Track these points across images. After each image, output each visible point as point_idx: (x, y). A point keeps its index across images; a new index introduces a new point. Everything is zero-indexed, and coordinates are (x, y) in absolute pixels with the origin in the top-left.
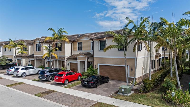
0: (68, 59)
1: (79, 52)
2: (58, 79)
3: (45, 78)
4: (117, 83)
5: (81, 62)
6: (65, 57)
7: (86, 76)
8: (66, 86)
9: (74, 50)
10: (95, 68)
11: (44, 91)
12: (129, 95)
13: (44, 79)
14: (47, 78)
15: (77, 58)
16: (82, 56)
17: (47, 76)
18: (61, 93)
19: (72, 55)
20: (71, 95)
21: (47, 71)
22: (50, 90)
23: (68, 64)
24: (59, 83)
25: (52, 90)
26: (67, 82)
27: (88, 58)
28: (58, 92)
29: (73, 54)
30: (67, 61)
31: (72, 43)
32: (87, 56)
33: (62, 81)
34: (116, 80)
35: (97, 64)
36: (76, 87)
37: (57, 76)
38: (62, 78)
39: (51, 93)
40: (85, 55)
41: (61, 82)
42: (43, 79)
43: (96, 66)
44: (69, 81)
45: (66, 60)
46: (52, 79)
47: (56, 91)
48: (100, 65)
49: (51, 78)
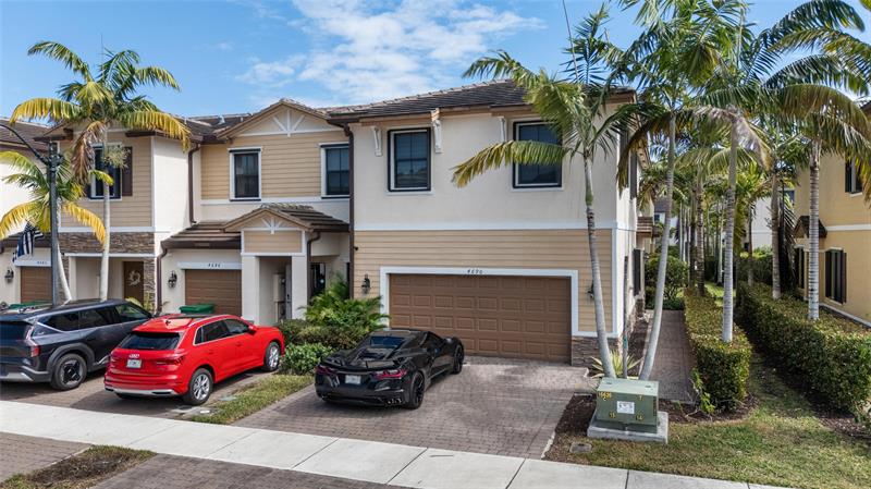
0: (172, 246)
1: (246, 207)
2: (138, 364)
3: (32, 366)
4: (514, 371)
5: (262, 259)
6: (151, 235)
7: (311, 342)
8: (204, 411)
9: (204, 196)
10: (366, 292)
11: (46, 462)
13: (23, 376)
14: (42, 368)
15: (239, 239)
16: (272, 227)
17: (45, 351)
18: (195, 461)
19: (195, 227)
20: (279, 471)
21: (41, 320)
22: (95, 449)
23: (173, 279)
24: (149, 392)
25: (109, 444)
26: (202, 384)
27: (315, 236)
28: (167, 457)
29: (198, 219)
30: (163, 261)
31: (194, 155)
32: (308, 224)
33: (174, 377)
34: (494, 356)
35: (375, 273)
37: (130, 346)
38: (172, 362)
39: (113, 468)
40: (297, 220)
41: (164, 384)
42: (12, 376)
43: (367, 280)
44: (217, 380)
45: (158, 251)
46: (81, 373)
47: (150, 454)
48: (391, 276)
49: (76, 368)
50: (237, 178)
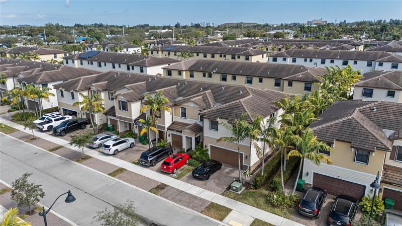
0: (169, 129)
1: (184, 120)
4: (230, 170)
5: (186, 137)
6: (165, 126)
8: (175, 175)
9: (175, 115)
10: (205, 148)
12: (240, 192)
15: (182, 132)
16: (188, 131)
18: (174, 188)
20: (185, 192)
22: (162, 183)
23: (170, 135)
28: (171, 187)
29: (174, 121)
30: (167, 132)
31: (173, 108)
35: (208, 145)
36: (187, 177)
39: (164, 188)
47: (168, 186)
48: (211, 146)
50: (182, 113)
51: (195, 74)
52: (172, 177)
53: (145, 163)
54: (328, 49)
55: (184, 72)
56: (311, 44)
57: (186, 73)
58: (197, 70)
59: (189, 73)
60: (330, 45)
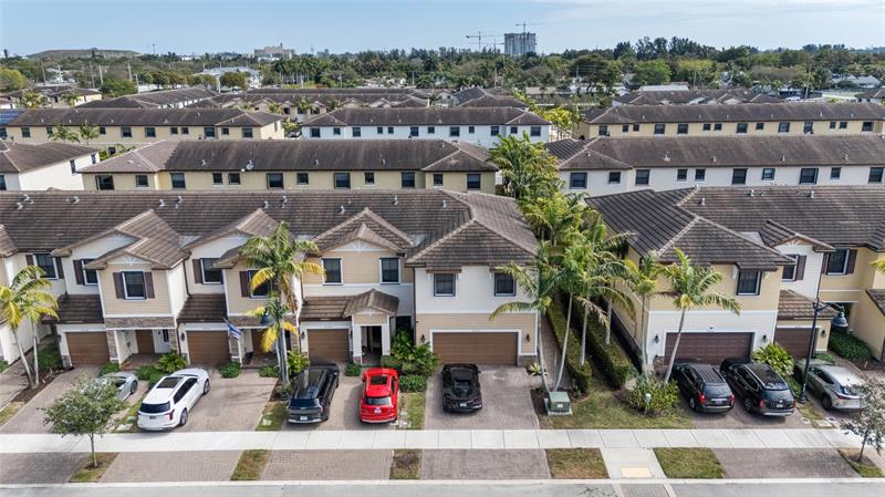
0: (303, 320)
8: (404, 423)
9: (306, 283)
10: (422, 341)
12: (570, 411)
15: (348, 317)
16: (371, 313)
18: (438, 450)
19: (307, 303)
32: (391, 312)
35: (425, 331)
36: (430, 417)
43: (422, 336)
48: (433, 334)
50: (327, 273)
51: (189, 178)
52: (397, 428)
53: (310, 418)
54: (386, 106)
55: (156, 177)
56: (350, 97)
57: (160, 179)
58: (195, 167)
59: (168, 178)
60: (386, 97)
